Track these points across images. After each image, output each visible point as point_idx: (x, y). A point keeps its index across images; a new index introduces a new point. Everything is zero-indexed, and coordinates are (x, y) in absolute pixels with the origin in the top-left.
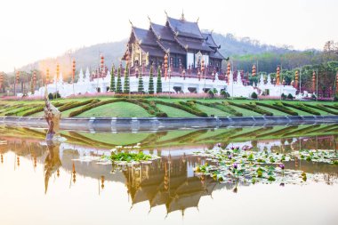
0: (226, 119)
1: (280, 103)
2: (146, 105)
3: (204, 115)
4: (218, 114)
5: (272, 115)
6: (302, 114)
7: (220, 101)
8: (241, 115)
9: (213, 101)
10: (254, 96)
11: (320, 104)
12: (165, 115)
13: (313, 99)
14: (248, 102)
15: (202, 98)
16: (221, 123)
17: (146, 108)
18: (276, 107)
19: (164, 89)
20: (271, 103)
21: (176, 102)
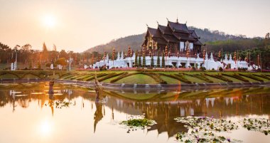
0: (203, 85)
1: (237, 74)
2: (154, 76)
3: (190, 82)
4: (198, 81)
5: (232, 81)
6: (251, 81)
7: (199, 73)
8: (212, 82)
9: (195, 73)
10: (221, 69)
11: (264, 74)
12: (165, 83)
13: (259, 70)
14: (216, 74)
15: (188, 71)
16: (200, 87)
17: (155, 78)
18: (235, 76)
19: (166, 64)
20: (232, 74)
21: (172, 74)
